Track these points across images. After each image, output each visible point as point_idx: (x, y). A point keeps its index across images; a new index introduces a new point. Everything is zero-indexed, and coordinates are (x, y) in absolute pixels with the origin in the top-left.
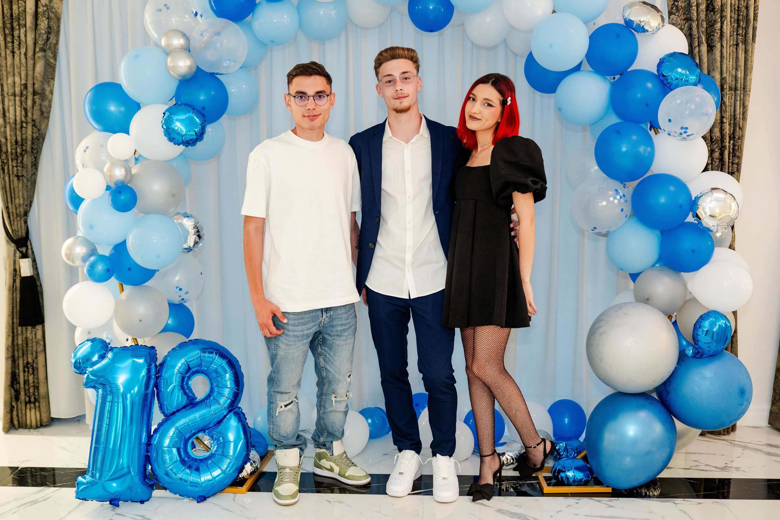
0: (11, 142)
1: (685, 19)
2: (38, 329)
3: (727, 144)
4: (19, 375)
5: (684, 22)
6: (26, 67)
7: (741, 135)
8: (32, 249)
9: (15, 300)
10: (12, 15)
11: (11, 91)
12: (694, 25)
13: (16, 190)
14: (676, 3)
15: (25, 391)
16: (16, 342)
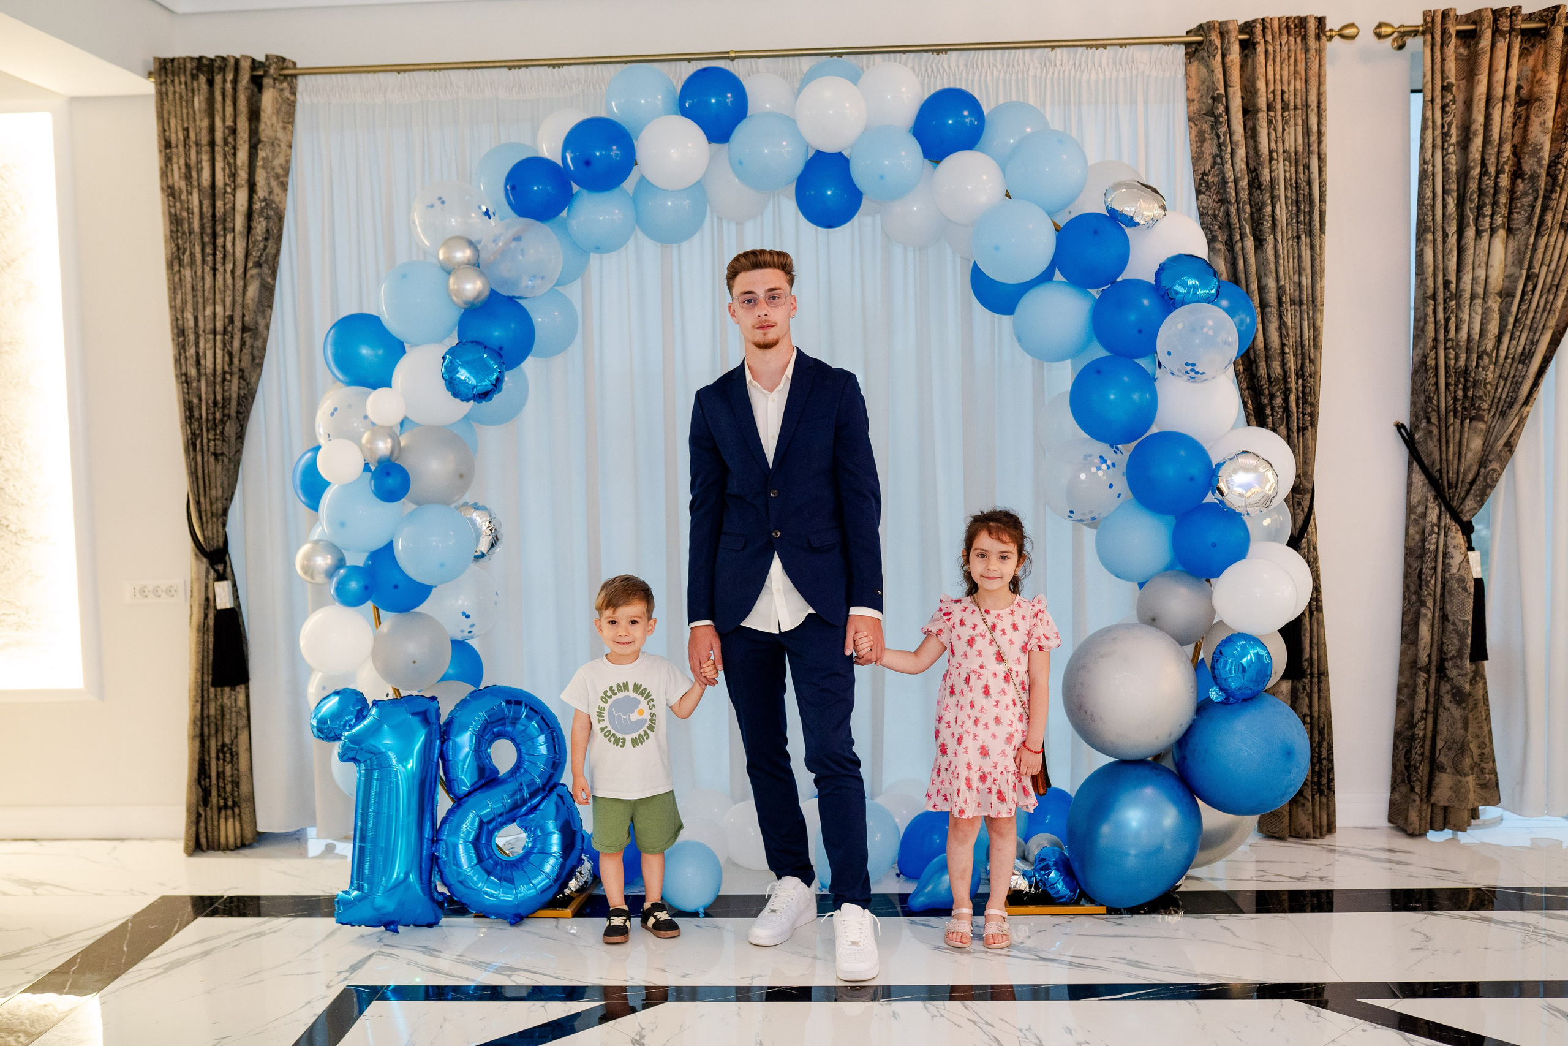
0: (207, 403)
1: (1219, 201)
2: (239, 692)
3: (1293, 385)
4: (209, 765)
5: (1217, 205)
6: (234, 291)
7: (1313, 371)
8: (231, 566)
9: (206, 646)
10: (214, 215)
11: (210, 327)
12: (1233, 209)
13: (213, 475)
14: (1206, 178)
15: (218, 790)
16: (206, 712)
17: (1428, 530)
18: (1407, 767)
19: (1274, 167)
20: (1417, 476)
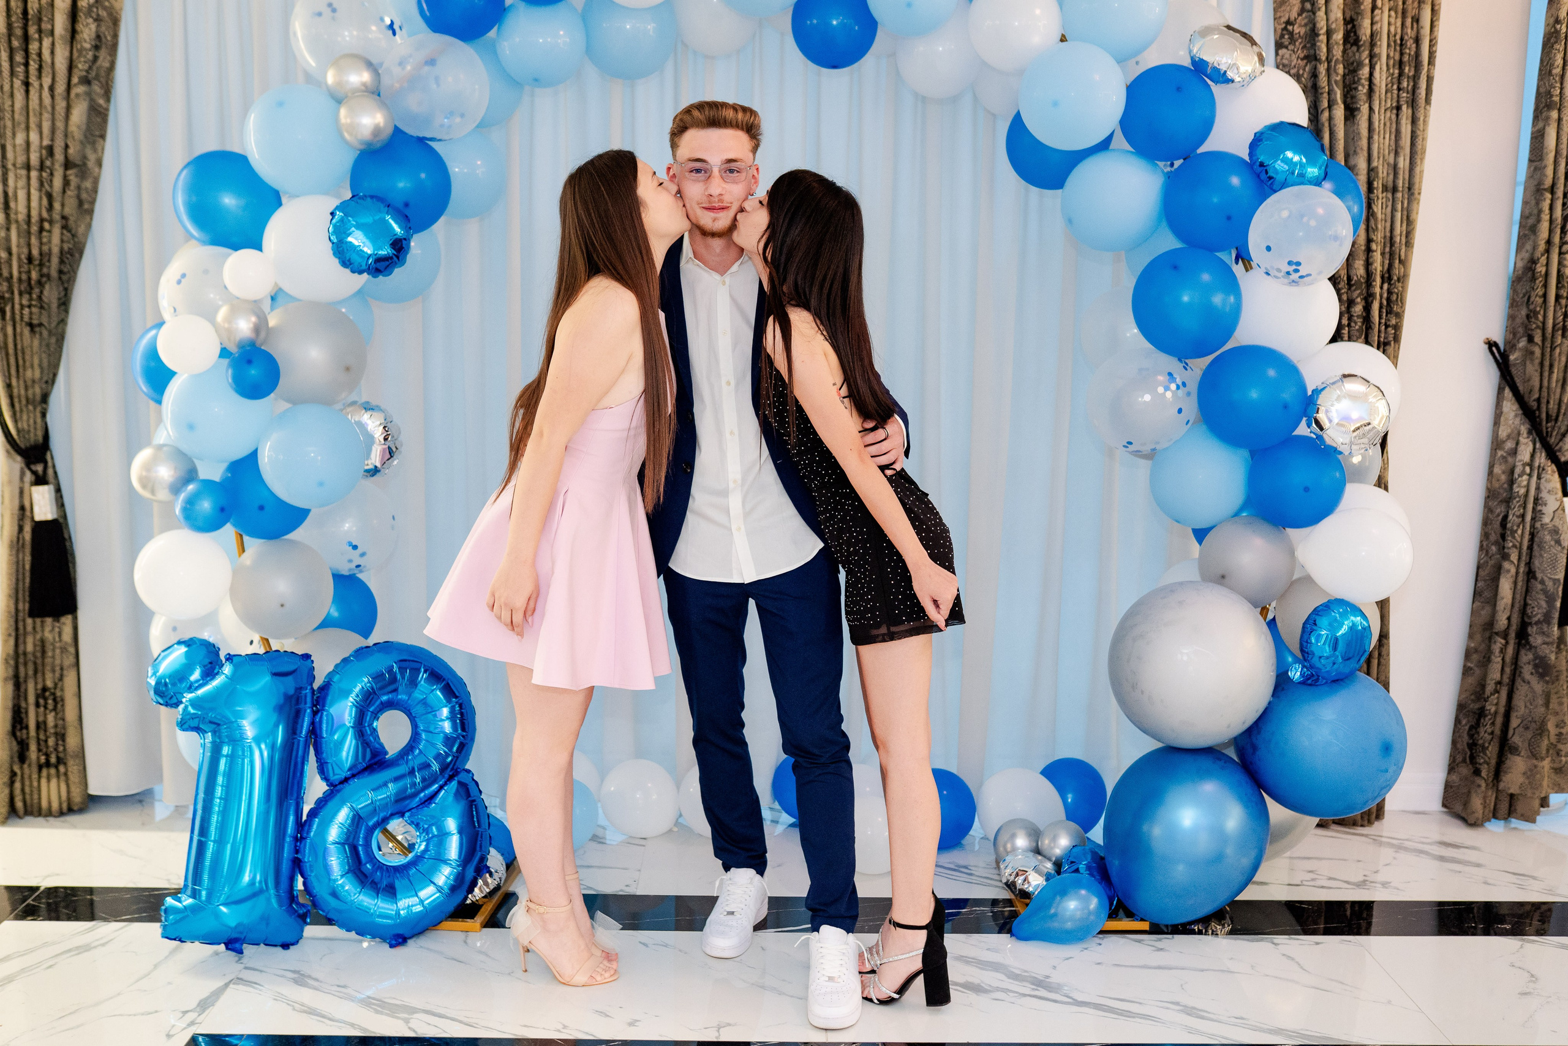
0: (19, 259)
1: (1306, 57)
2: (64, 624)
3: (1377, 290)
4: (27, 713)
5: (1302, 63)
6: (53, 114)
7: (1402, 274)
8: (54, 466)
9: (21, 566)
10: (25, 12)
11: (21, 159)
12: (1322, 69)
13: (28, 352)
14: (1290, 28)
15: (39, 744)
16: (21, 648)
17: (1518, 471)
18: (1472, 746)
19: (1377, 18)
20: (1509, 404)
